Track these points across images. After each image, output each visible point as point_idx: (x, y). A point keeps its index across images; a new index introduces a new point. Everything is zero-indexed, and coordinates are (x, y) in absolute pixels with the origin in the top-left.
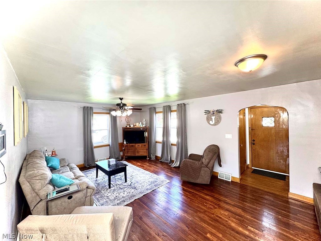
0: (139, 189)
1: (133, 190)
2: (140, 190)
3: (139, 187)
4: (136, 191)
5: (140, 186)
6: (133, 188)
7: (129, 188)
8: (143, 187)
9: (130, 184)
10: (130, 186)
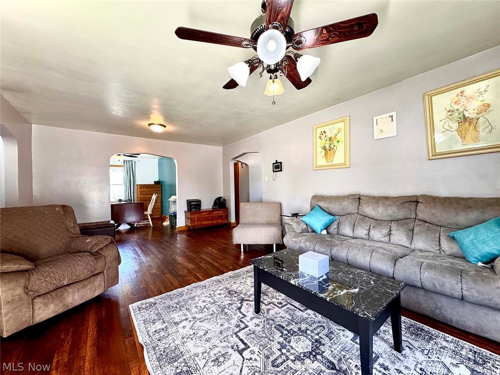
0: (220, 288)
1: (234, 287)
2: (220, 286)
3: (220, 294)
4: (228, 286)
5: (218, 296)
6: (236, 293)
7: (244, 292)
8: (212, 293)
9: (245, 303)
10: (242, 300)
